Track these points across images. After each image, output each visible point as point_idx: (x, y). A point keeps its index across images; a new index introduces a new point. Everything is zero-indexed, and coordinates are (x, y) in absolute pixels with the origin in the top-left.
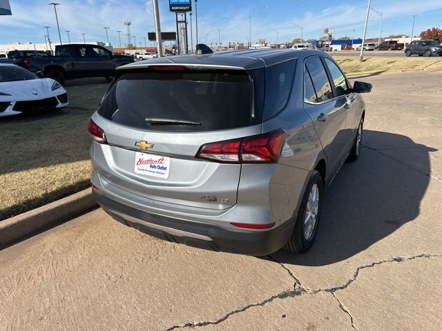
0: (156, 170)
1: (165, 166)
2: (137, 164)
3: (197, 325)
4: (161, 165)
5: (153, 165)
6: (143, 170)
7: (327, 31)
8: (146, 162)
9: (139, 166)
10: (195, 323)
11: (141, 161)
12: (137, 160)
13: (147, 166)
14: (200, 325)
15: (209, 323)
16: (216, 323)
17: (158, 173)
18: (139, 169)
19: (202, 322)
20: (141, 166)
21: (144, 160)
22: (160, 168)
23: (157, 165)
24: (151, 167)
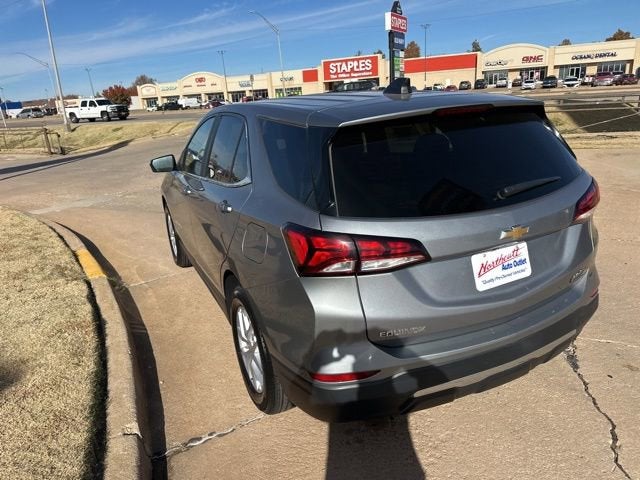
0: (514, 269)
1: (523, 258)
2: (480, 275)
4: (517, 259)
5: (506, 264)
6: (492, 280)
8: (494, 265)
9: (483, 278)
11: (484, 268)
12: (477, 269)
13: (498, 271)
17: (516, 273)
18: (485, 282)
20: (487, 276)
21: (490, 262)
22: (517, 264)
23: (511, 262)
24: (504, 268)
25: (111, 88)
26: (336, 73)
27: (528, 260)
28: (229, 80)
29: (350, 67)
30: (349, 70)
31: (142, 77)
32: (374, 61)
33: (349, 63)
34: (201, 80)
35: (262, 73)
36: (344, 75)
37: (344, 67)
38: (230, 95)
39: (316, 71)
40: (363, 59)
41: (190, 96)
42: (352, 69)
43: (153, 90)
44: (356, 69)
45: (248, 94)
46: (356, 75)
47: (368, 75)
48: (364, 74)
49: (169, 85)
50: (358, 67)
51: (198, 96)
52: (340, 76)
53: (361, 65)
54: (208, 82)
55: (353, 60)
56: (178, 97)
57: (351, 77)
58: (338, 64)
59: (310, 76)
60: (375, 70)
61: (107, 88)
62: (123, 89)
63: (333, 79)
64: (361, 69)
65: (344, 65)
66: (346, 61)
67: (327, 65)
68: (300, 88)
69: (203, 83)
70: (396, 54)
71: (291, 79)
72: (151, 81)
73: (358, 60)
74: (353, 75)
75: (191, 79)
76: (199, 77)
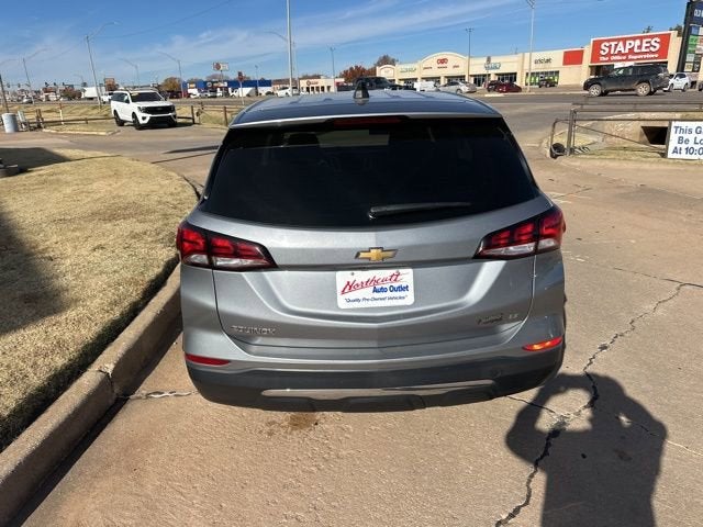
0: (389, 294)
1: (404, 285)
2: (344, 292)
3: (508, 518)
4: (396, 285)
5: (378, 287)
6: (358, 300)
7: (218, 67)
8: (363, 285)
9: (348, 296)
10: (504, 517)
11: (350, 286)
12: (340, 287)
13: (366, 292)
14: (512, 516)
15: (519, 507)
16: (527, 503)
17: (391, 298)
18: (349, 301)
19: (511, 511)
20: (352, 295)
21: (358, 282)
22: (393, 289)
23: (387, 286)
24: (375, 290)
25: (351, 69)
26: (609, 55)
27: (411, 288)
28: (472, 61)
29: (628, 47)
30: (627, 51)
31: (385, 57)
32: (665, 40)
33: (628, 42)
34: (443, 61)
35: (516, 53)
36: (619, 58)
37: (621, 47)
38: (473, 79)
39: (582, 52)
40: (647, 37)
41: (427, 79)
42: (631, 50)
43: (391, 72)
44: (636, 50)
45: (493, 78)
46: (635, 57)
47: (653, 59)
48: (648, 56)
49: (408, 66)
50: (640, 47)
51: (437, 80)
52: (614, 58)
53: (644, 45)
54: (450, 64)
55: (634, 39)
56: (416, 80)
57: (627, 60)
58: (613, 44)
59: (573, 58)
60: (663, 51)
61: (348, 68)
62: (364, 70)
63: (603, 62)
64: (644, 50)
65: (621, 44)
66: (624, 40)
67: (597, 45)
68: (557, 72)
69: (444, 65)
70: (694, 31)
71: (548, 61)
72: (393, 62)
73: (641, 38)
74: (630, 57)
75: (432, 61)
76: (441, 57)
